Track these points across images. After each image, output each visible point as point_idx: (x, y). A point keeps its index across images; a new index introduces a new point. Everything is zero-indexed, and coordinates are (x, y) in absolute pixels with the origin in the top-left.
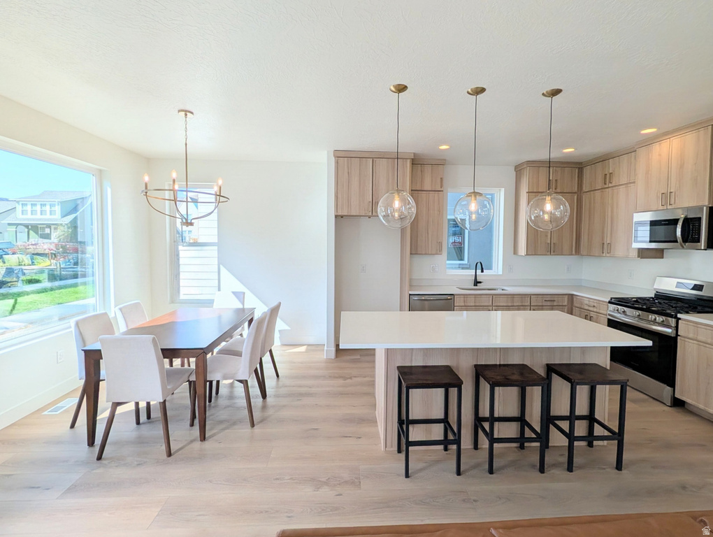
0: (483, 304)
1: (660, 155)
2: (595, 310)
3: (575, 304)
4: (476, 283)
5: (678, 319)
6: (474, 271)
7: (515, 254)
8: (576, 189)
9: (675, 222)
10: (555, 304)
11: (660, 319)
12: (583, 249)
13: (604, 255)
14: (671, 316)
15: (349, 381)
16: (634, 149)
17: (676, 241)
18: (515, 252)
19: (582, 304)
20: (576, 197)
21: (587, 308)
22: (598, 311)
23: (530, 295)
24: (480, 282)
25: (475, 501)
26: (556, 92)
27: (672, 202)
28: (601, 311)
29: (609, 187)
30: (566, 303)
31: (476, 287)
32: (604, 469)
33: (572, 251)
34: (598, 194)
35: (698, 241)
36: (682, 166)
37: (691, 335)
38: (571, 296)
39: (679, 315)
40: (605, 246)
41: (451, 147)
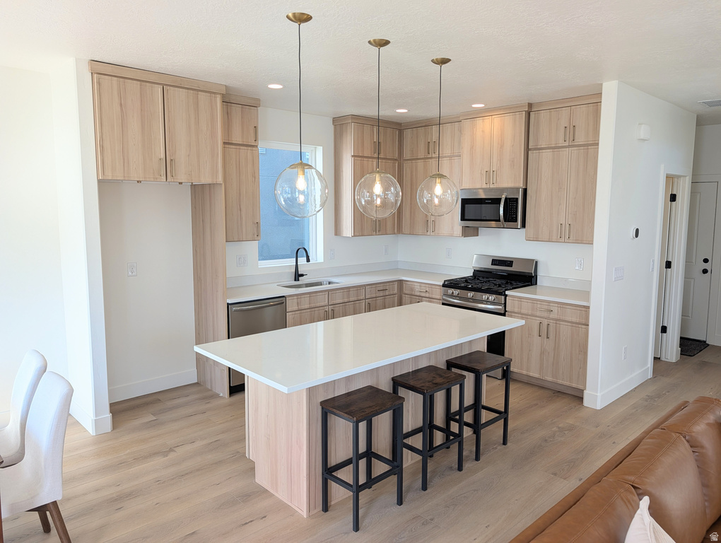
0: (318, 304)
1: (483, 131)
2: (427, 295)
3: (405, 291)
4: (298, 276)
5: (506, 296)
6: (295, 259)
7: (336, 234)
8: (396, 156)
9: (497, 201)
10: (387, 293)
11: (492, 298)
12: (406, 228)
13: (429, 233)
14: (500, 294)
15: (172, 455)
16: (458, 120)
17: (499, 221)
18: (338, 231)
19: (412, 289)
20: (397, 164)
21: (418, 294)
22: (431, 296)
23: (364, 286)
24: (302, 275)
25: (432, 520)
26: (444, 61)
27: (495, 182)
28: (434, 296)
29: (431, 158)
30: (396, 291)
31: (297, 283)
32: (496, 448)
33: (394, 230)
34: (420, 164)
35: (516, 220)
36: (502, 146)
37: (516, 310)
38: (401, 282)
39: (507, 292)
40: (430, 224)
41: (284, 87)
